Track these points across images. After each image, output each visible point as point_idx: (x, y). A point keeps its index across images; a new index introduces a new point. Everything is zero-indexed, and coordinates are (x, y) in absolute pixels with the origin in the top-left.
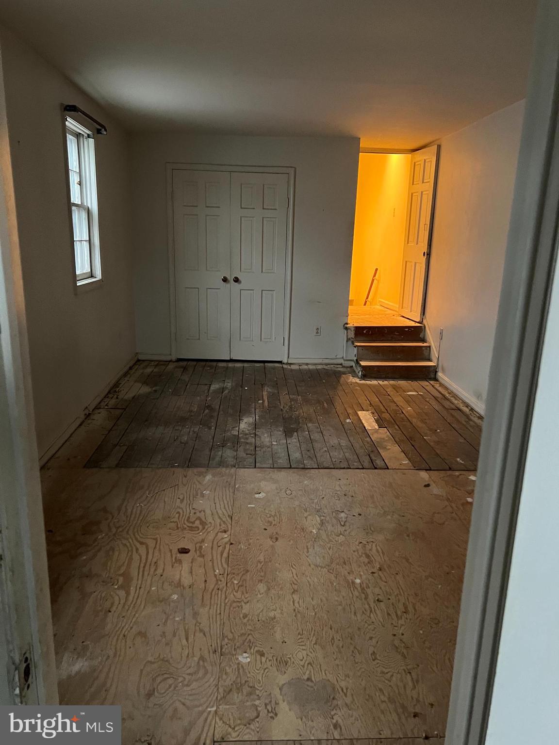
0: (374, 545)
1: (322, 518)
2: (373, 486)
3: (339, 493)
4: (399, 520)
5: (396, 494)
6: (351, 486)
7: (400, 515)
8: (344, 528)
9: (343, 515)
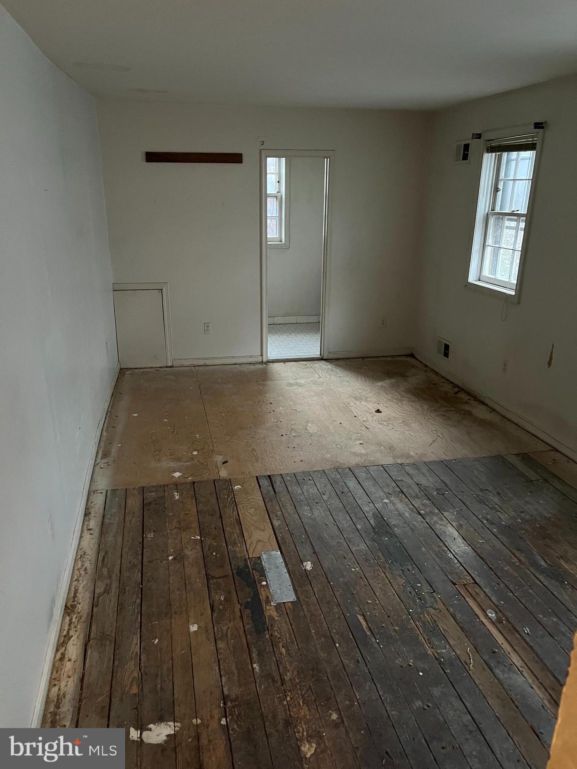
0: (273, 421)
1: (307, 432)
2: (273, 457)
3: (300, 449)
4: (255, 434)
5: (254, 452)
6: (291, 456)
7: (254, 438)
8: (292, 428)
9: (294, 435)
